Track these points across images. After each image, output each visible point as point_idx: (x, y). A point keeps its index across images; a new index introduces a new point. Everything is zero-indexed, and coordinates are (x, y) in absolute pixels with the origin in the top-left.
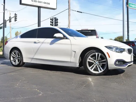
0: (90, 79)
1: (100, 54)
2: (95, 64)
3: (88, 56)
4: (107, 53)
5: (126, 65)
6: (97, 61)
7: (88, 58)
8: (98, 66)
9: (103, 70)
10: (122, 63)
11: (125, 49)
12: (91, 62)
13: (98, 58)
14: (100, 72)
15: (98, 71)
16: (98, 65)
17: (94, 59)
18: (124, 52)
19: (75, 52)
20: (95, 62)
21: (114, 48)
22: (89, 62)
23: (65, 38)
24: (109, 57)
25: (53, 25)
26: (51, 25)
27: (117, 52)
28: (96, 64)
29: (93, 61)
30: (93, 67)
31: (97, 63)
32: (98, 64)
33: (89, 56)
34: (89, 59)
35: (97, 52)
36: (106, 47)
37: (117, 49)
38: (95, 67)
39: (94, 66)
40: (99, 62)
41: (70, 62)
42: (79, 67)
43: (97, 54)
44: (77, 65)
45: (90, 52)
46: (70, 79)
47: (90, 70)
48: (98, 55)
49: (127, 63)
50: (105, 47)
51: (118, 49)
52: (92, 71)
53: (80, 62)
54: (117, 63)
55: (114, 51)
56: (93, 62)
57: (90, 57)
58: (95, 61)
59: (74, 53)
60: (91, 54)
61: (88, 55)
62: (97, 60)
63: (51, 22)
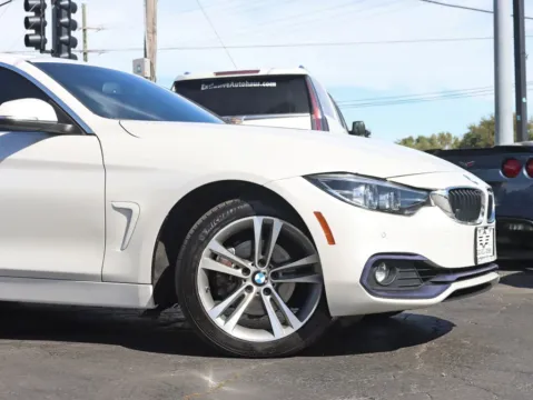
0: (210, 375)
1: (278, 225)
2: (249, 283)
3: (202, 238)
4: (319, 215)
5: (439, 287)
6: (263, 270)
7: (206, 252)
8: (267, 299)
9: (297, 324)
10: (415, 275)
11: (429, 191)
12: (227, 275)
13: (264, 250)
14: (281, 332)
15: (270, 330)
16: (267, 291)
17: (243, 258)
18: (424, 211)
19: (128, 212)
20: (246, 271)
21: (359, 184)
22: (211, 274)
23: (69, 127)
24: (331, 240)
25: (45, 41)
26: (28, 42)
27: (380, 209)
28: (255, 288)
29: (237, 267)
30: (234, 306)
31: (263, 280)
32: (269, 285)
33: (208, 238)
34: (214, 256)
35: (257, 215)
36: (312, 178)
37: (382, 190)
38: (250, 307)
39: (241, 299)
40: (275, 276)
41: (102, 278)
42: (152, 306)
43: (257, 223)
44: (145, 297)
45: (215, 215)
46: (89, 379)
47: (220, 322)
48: (267, 229)
49: (449, 278)
50: (307, 177)
51: (389, 190)
52: (231, 328)
53: (157, 276)
54: (380, 277)
55: (361, 202)
56: (239, 273)
57: (214, 245)
58: (249, 265)
59: (124, 219)
60: (221, 226)
61: (206, 232)
62: (262, 263)
63: (27, 24)
